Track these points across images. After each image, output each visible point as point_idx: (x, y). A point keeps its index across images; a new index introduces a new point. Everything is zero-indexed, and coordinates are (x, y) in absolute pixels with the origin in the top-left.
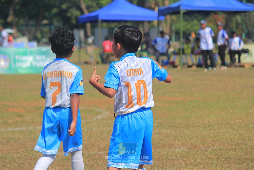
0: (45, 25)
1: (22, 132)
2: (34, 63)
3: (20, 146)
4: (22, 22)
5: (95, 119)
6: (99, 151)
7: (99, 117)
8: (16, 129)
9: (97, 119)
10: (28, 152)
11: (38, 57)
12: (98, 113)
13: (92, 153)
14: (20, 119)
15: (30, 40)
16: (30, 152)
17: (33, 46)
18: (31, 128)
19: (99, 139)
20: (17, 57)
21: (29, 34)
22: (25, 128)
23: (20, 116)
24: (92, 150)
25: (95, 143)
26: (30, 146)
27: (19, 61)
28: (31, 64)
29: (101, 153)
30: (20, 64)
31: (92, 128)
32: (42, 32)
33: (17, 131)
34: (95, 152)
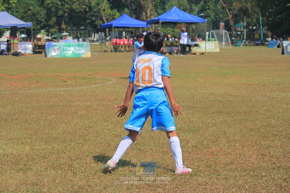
0: (82, 29)
1: (64, 91)
2: (74, 51)
3: (63, 99)
4: (69, 28)
5: (107, 84)
6: (109, 102)
7: (110, 83)
8: (62, 89)
9: (108, 84)
10: (67, 103)
11: (77, 48)
12: (110, 80)
13: (104, 103)
14: (64, 83)
15: (73, 39)
16: (69, 102)
17: (75, 42)
18: (70, 89)
19: (109, 95)
20: (65, 48)
21: (73, 35)
22: (67, 89)
23: (64, 82)
24: (105, 101)
25: (107, 97)
26: (69, 99)
27: (66, 50)
28: (73, 52)
29: (109, 103)
30: (67, 52)
31: (106, 89)
32: (81, 34)
33: (62, 90)
34: (106, 103)
